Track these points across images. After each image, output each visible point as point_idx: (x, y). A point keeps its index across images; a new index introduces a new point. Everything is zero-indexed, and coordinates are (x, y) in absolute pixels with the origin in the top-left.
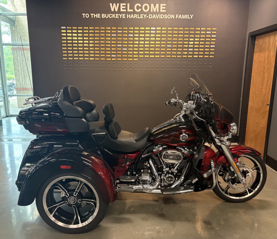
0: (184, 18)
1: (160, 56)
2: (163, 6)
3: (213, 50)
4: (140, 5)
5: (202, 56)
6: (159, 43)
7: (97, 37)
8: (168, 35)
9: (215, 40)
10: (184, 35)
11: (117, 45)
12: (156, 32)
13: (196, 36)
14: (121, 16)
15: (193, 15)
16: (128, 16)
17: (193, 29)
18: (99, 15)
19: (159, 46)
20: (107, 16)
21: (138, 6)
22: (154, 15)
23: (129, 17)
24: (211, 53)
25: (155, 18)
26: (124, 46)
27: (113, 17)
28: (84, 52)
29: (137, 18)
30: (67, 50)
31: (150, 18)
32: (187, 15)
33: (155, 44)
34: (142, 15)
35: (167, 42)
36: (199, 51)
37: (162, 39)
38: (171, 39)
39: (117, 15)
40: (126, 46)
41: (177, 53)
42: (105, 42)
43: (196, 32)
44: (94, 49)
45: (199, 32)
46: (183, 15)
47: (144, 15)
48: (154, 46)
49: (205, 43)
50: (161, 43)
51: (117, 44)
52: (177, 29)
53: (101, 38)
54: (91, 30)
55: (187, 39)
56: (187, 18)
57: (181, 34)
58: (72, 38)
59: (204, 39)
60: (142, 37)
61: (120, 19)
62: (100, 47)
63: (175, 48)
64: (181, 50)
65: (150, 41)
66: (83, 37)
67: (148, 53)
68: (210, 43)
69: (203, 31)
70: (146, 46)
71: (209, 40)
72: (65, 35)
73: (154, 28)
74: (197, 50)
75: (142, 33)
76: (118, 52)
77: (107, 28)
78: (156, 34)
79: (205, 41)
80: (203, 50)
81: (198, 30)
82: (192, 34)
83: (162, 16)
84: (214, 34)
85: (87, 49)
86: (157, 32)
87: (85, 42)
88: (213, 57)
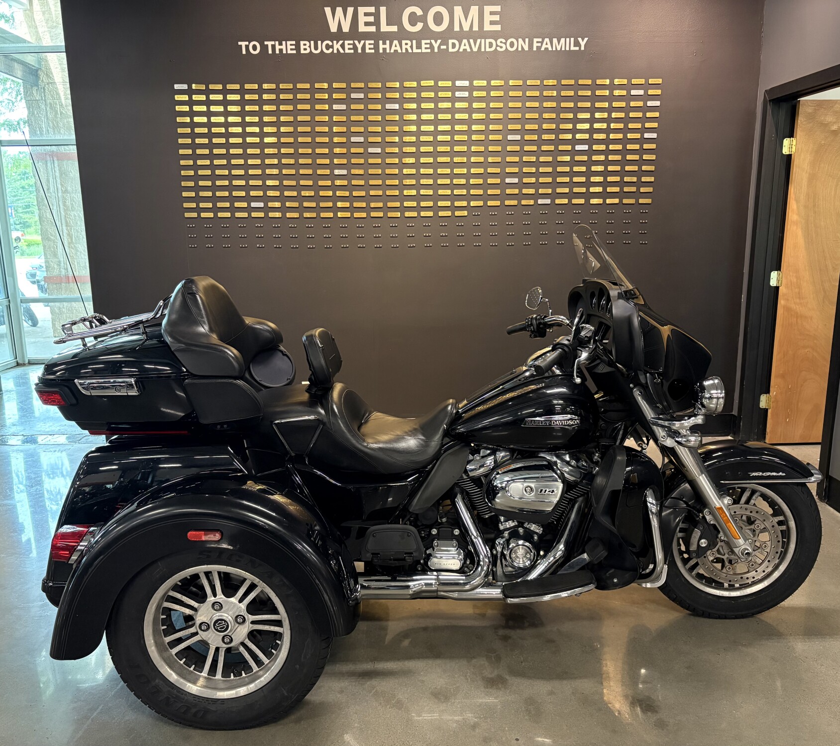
0: (559, 49)
1: (486, 170)
2: (492, 13)
3: (653, 146)
4: (419, 12)
5: (618, 168)
6: (482, 127)
7: (286, 113)
8: (511, 105)
9: (657, 114)
10: (559, 103)
11: (349, 139)
12: (471, 94)
13: (598, 105)
14: (359, 46)
15: (586, 39)
16: (381, 46)
17: (589, 82)
18: (291, 45)
19: (482, 137)
20: (316, 48)
21: (412, 16)
22: (465, 41)
23: (384, 49)
24: (645, 157)
25: (469, 50)
26: (371, 139)
27: (335, 51)
28: (246, 162)
29: (410, 51)
30: (195, 157)
31: (451, 50)
32: (568, 40)
33: (469, 132)
34: (426, 44)
35: (505, 126)
36: (607, 152)
37: (492, 116)
38: (519, 116)
39: (347, 42)
40: (379, 139)
41: (538, 159)
42: (313, 129)
43: (598, 93)
44: (279, 151)
45: (607, 93)
46: (555, 40)
47: (433, 41)
48: (465, 138)
49: (626, 125)
50: (487, 127)
51: (348, 134)
52: (538, 82)
53: (300, 118)
54: (269, 91)
55: (571, 116)
56: (567, 49)
57: (550, 98)
58: (209, 120)
59: (622, 115)
60: (428, 111)
61: (358, 58)
62: (295, 145)
63: (531, 142)
64: (552, 148)
65: (453, 122)
66: (242, 114)
67: (447, 159)
68: (643, 125)
69: (621, 87)
70: (440, 138)
71: (640, 115)
72: (186, 108)
73: (466, 83)
74: (603, 147)
75: (428, 100)
76: (353, 161)
77: (317, 86)
78: (470, 100)
79: (626, 120)
80: (619, 147)
81: (603, 87)
82: (584, 98)
83: (491, 45)
84: (654, 97)
85: (258, 151)
86: (475, 94)
87: (249, 129)
88: (652, 168)
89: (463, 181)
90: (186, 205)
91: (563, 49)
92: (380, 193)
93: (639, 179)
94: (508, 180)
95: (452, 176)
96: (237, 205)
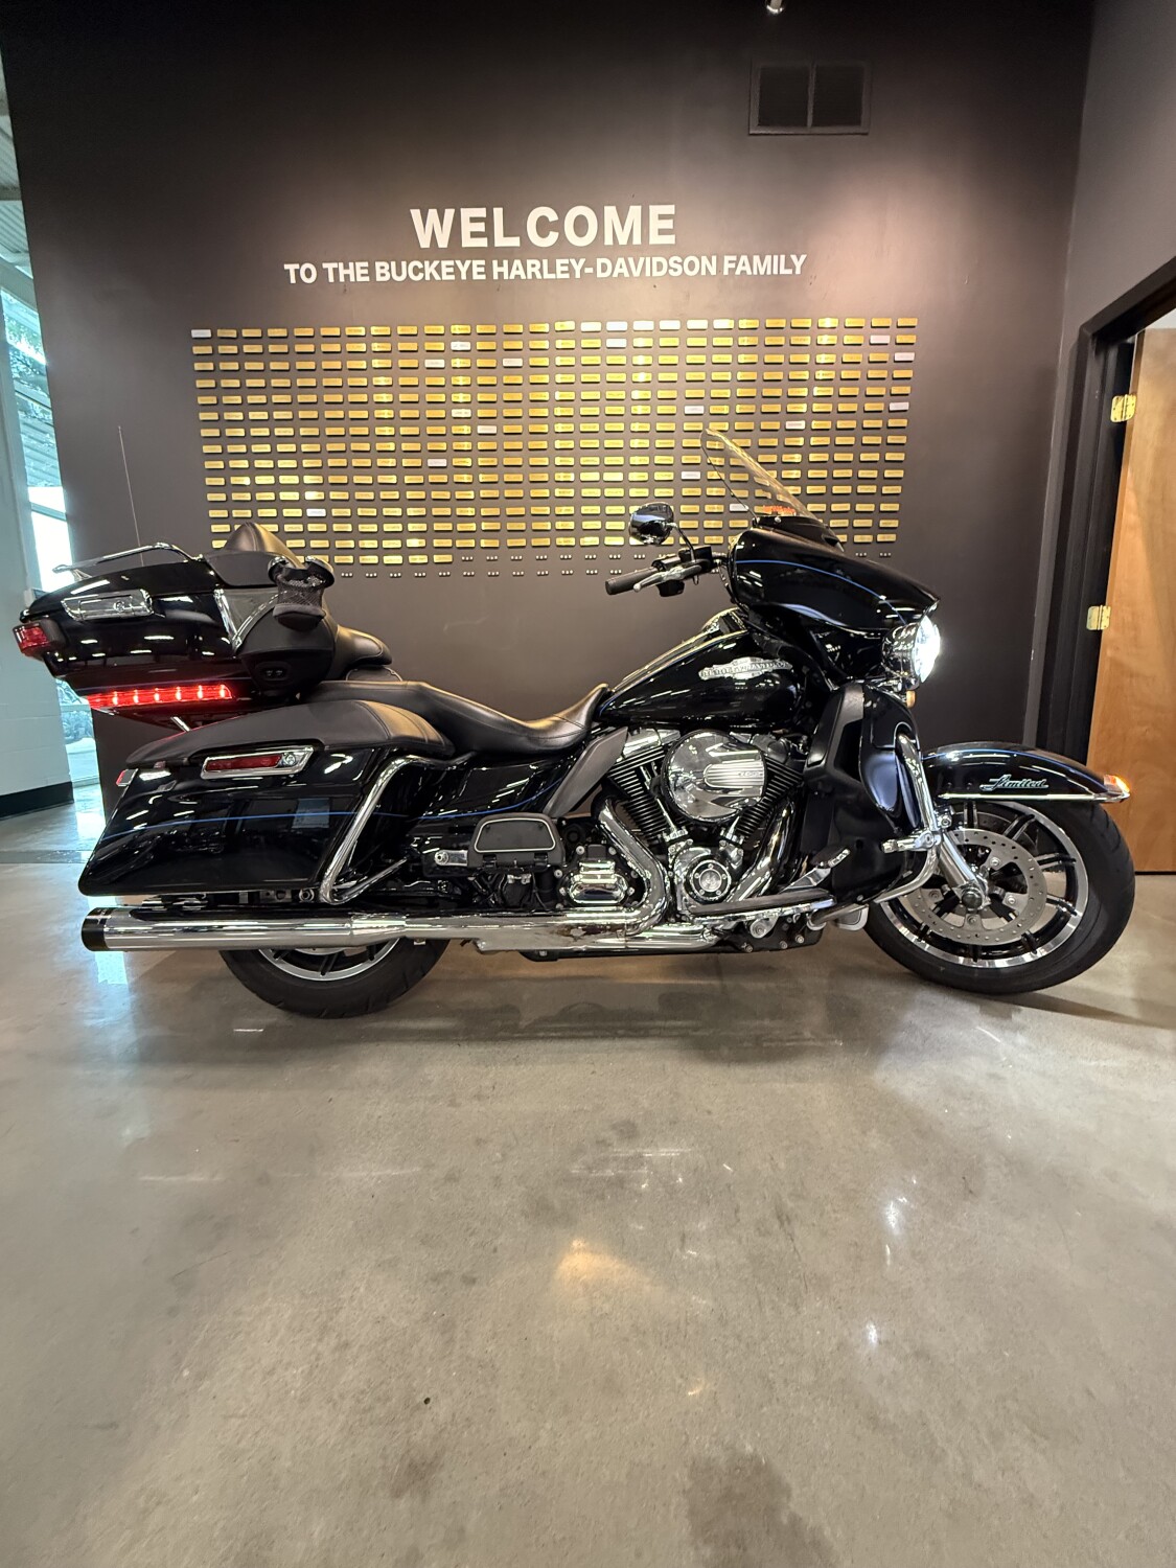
0: (762, 273)
1: (652, 459)
2: (662, 217)
3: (904, 423)
4: (552, 216)
5: (850, 457)
6: (648, 395)
7: (356, 373)
8: (690, 359)
9: (909, 374)
10: (761, 357)
11: (448, 413)
12: (629, 342)
13: (820, 358)
14: (463, 270)
15: (803, 257)
16: (496, 269)
17: (808, 323)
18: (362, 268)
19: (647, 410)
20: (399, 273)
21: (542, 223)
22: (621, 261)
23: (501, 274)
24: (890, 440)
25: (627, 275)
26: (480, 413)
27: (428, 278)
28: (298, 447)
29: (539, 276)
30: (224, 440)
32: (776, 257)
33: (628, 402)
34: (562, 265)
35: (681, 392)
36: (833, 432)
37: (662, 376)
38: (702, 376)
39: (444, 263)
40: (493, 413)
42: (396, 397)
43: (821, 339)
44: (347, 431)
45: (834, 339)
46: (756, 259)
47: (573, 261)
48: (621, 410)
49: (862, 390)
50: (654, 394)
51: (448, 405)
52: (731, 324)
53: (376, 381)
54: (330, 339)
55: (780, 375)
57: (748, 349)
58: (243, 383)
59: (857, 374)
60: (565, 369)
61: (461, 286)
62: (371, 422)
63: (720, 417)
64: (751, 425)
65: (603, 386)
66: (291, 373)
67: (594, 443)
68: (889, 390)
69: (856, 330)
70: (584, 410)
71: (884, 374)
72: (209, 366)
73: (623, 326)
75: (566, 352)
76: (456, 446)
77: (400, 330)
78: (629, 351)
79: (864, 382)
81: (828, 330)
82: (801, 349)
83: (660, 267)
84: (905, 347)
85: (315, 431)
86: (637, 342)
87: (302, 398)
88: (900, 457)
89: (618, 476)
90: (213, 514)
91: (769, 273)
92: (495, 494)
93: (881, 473)
94: (685, 475)
95: (603, 468)
96: (287, 512)
